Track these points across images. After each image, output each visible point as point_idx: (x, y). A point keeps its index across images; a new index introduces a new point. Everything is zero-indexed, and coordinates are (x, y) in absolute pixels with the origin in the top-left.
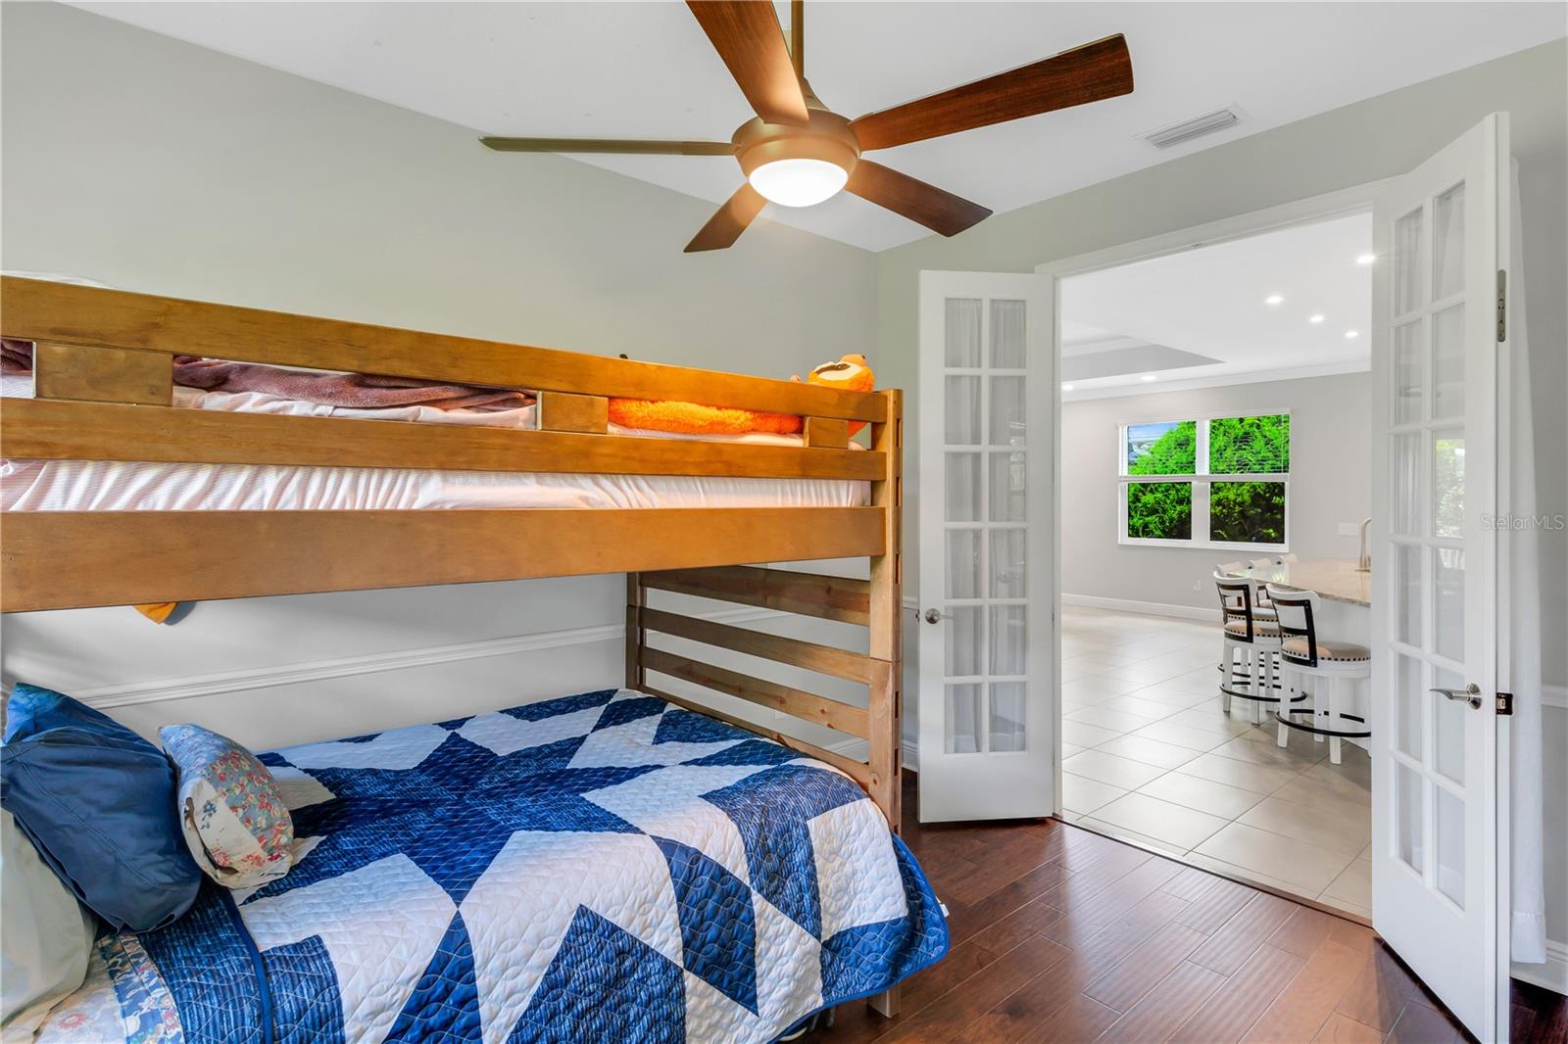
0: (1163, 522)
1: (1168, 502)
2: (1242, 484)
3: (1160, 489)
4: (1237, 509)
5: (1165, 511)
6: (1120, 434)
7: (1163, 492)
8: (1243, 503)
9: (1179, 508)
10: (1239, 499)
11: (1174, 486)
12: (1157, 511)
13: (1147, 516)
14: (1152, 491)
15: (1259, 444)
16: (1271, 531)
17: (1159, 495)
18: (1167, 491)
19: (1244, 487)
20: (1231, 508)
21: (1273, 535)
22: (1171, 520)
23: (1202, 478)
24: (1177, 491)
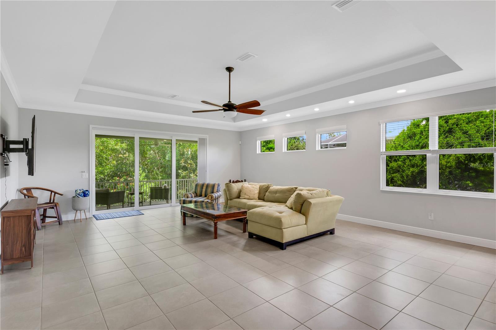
0: (402, 177)
1: (405, 166)
2: (450, 156)
3: (400, 160)
4: (448, 170)
5: (403, 171)
6: (382, 128)
7: (401, 161)
8: (451, 166)
9: (411, 169)
10: (449, 165)
11: (408, 158)
12: (399, 171)
13: (392, 173)
14: (395, 161)
15: (459, 134)
16: (468, 182)
17: (400, 163)
18: (404, 160)
19: (451, 158)
20: (444, 170)
21: (470, 185)
22: (407, 176)
23: (433, 152)
24: (410, 160)
